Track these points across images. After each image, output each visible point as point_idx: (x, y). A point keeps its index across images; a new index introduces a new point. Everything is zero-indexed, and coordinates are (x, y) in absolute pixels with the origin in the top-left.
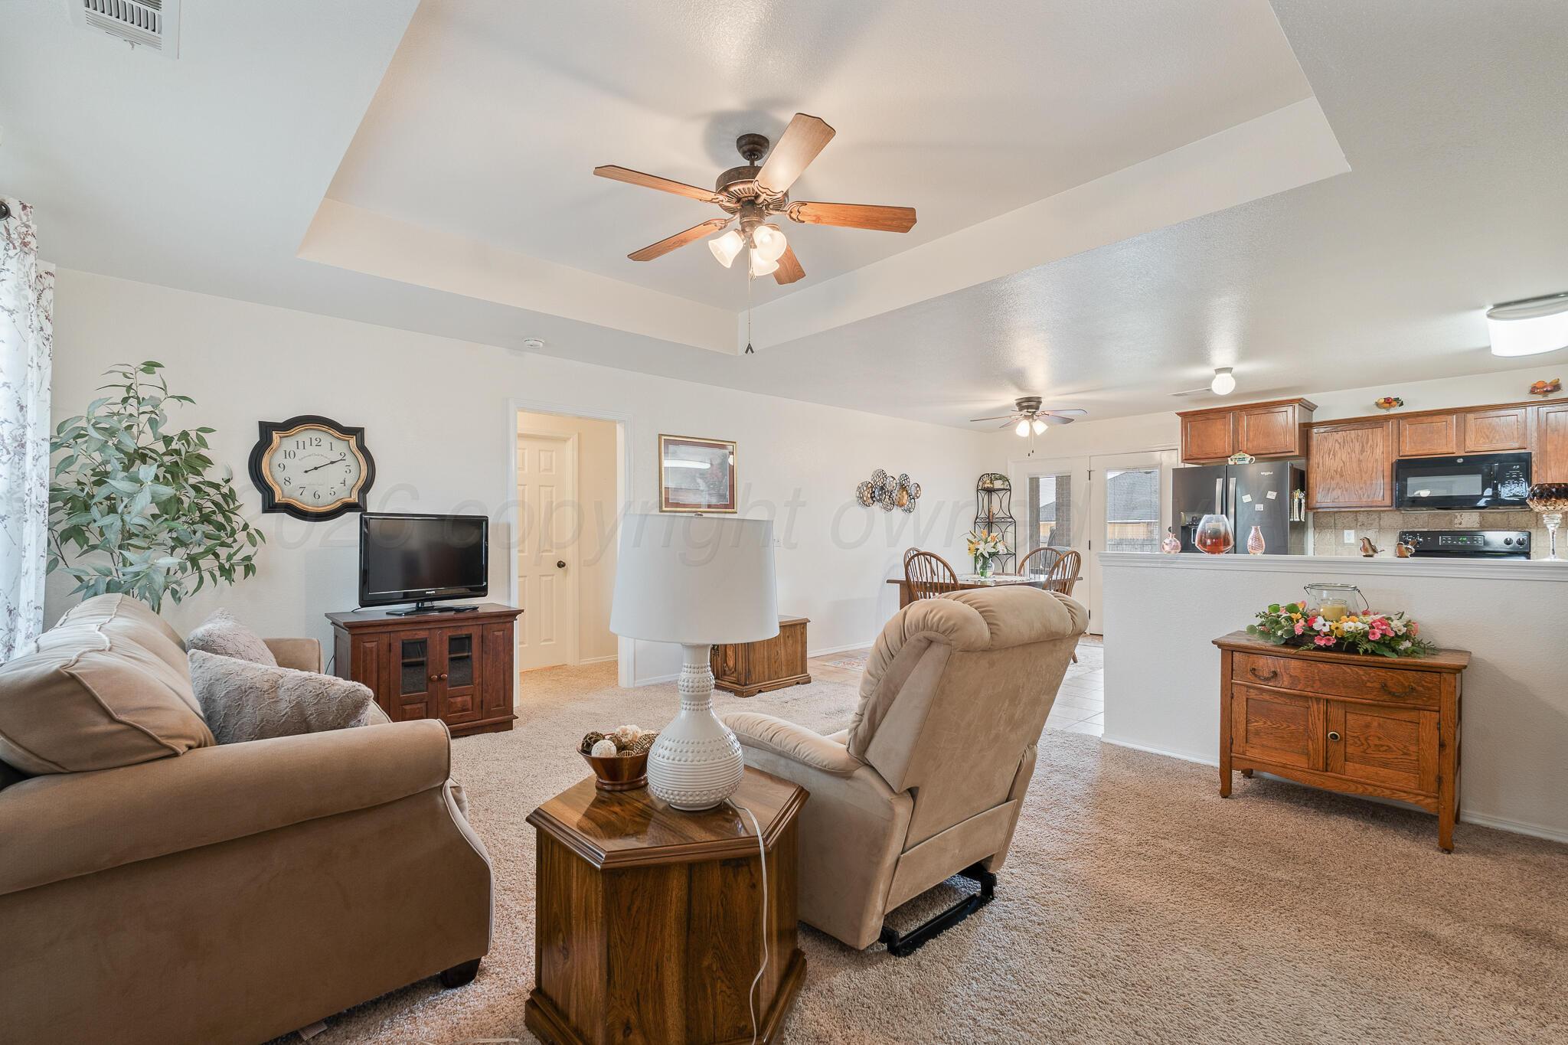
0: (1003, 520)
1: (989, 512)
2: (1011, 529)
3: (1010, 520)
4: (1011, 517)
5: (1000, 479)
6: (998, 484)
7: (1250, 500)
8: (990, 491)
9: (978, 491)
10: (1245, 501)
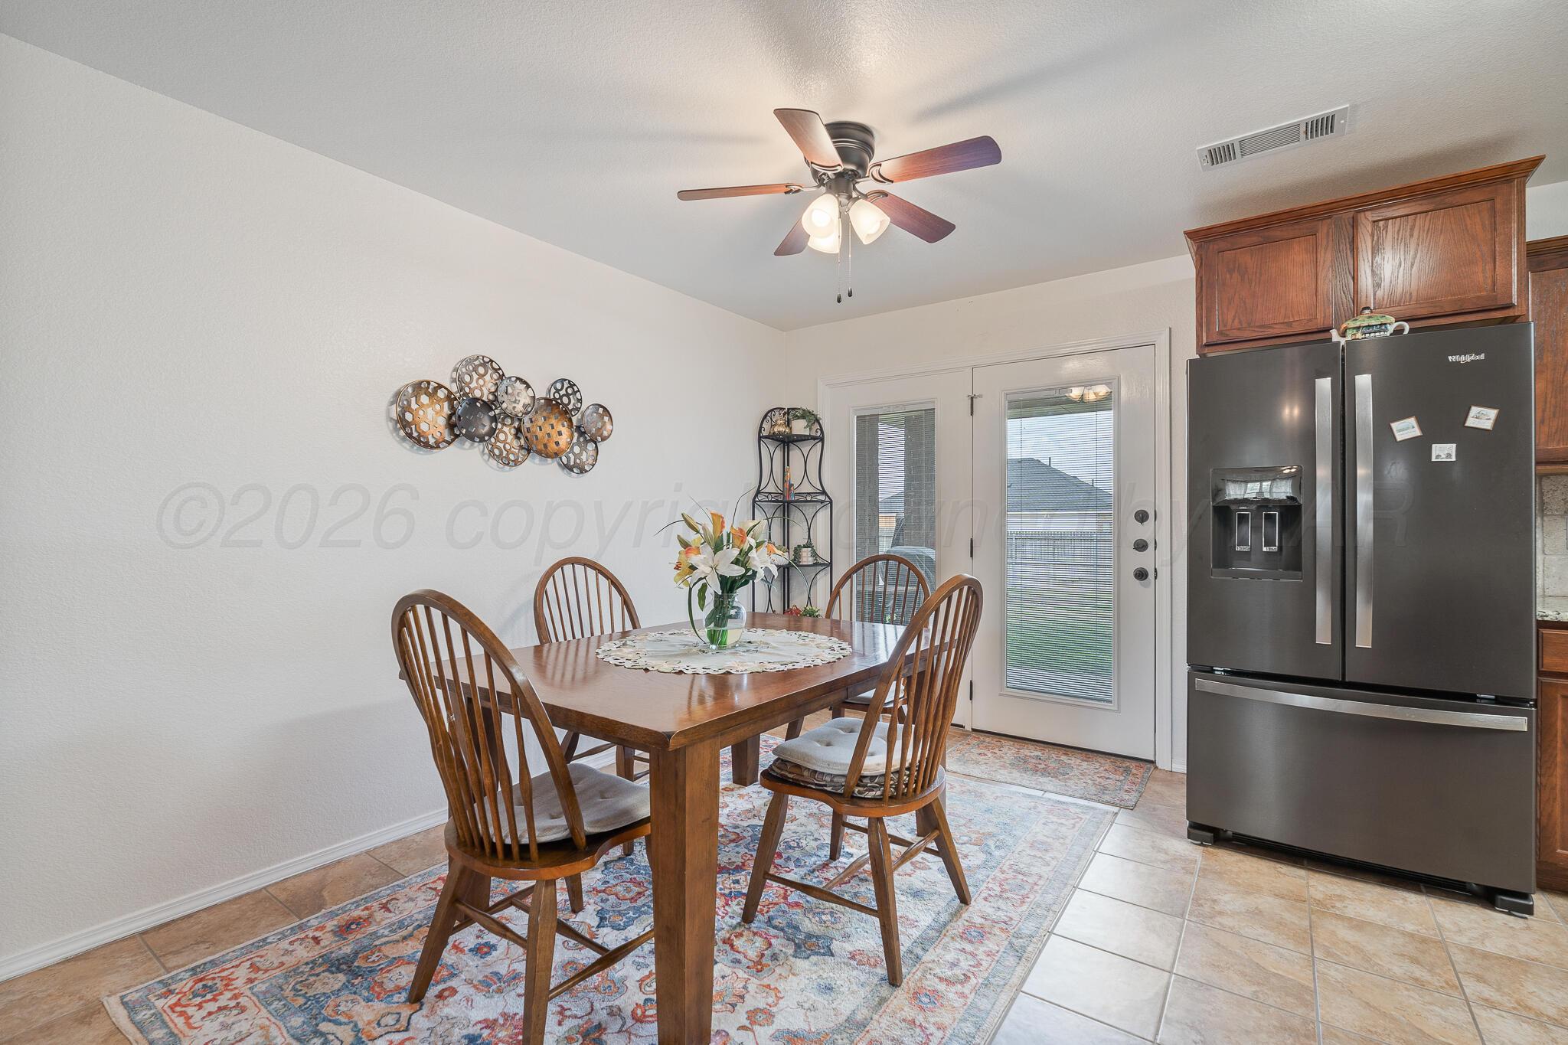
0: (806, 499)
1: (784, 481)
2: (823, 516)
3: (822, 498)
4: (824, 492)
5: (803, 417)
6: (799, 427)
7: (1416, 432)
8: (786, 442)
9: (760, 438)
10: (1400, 437)
